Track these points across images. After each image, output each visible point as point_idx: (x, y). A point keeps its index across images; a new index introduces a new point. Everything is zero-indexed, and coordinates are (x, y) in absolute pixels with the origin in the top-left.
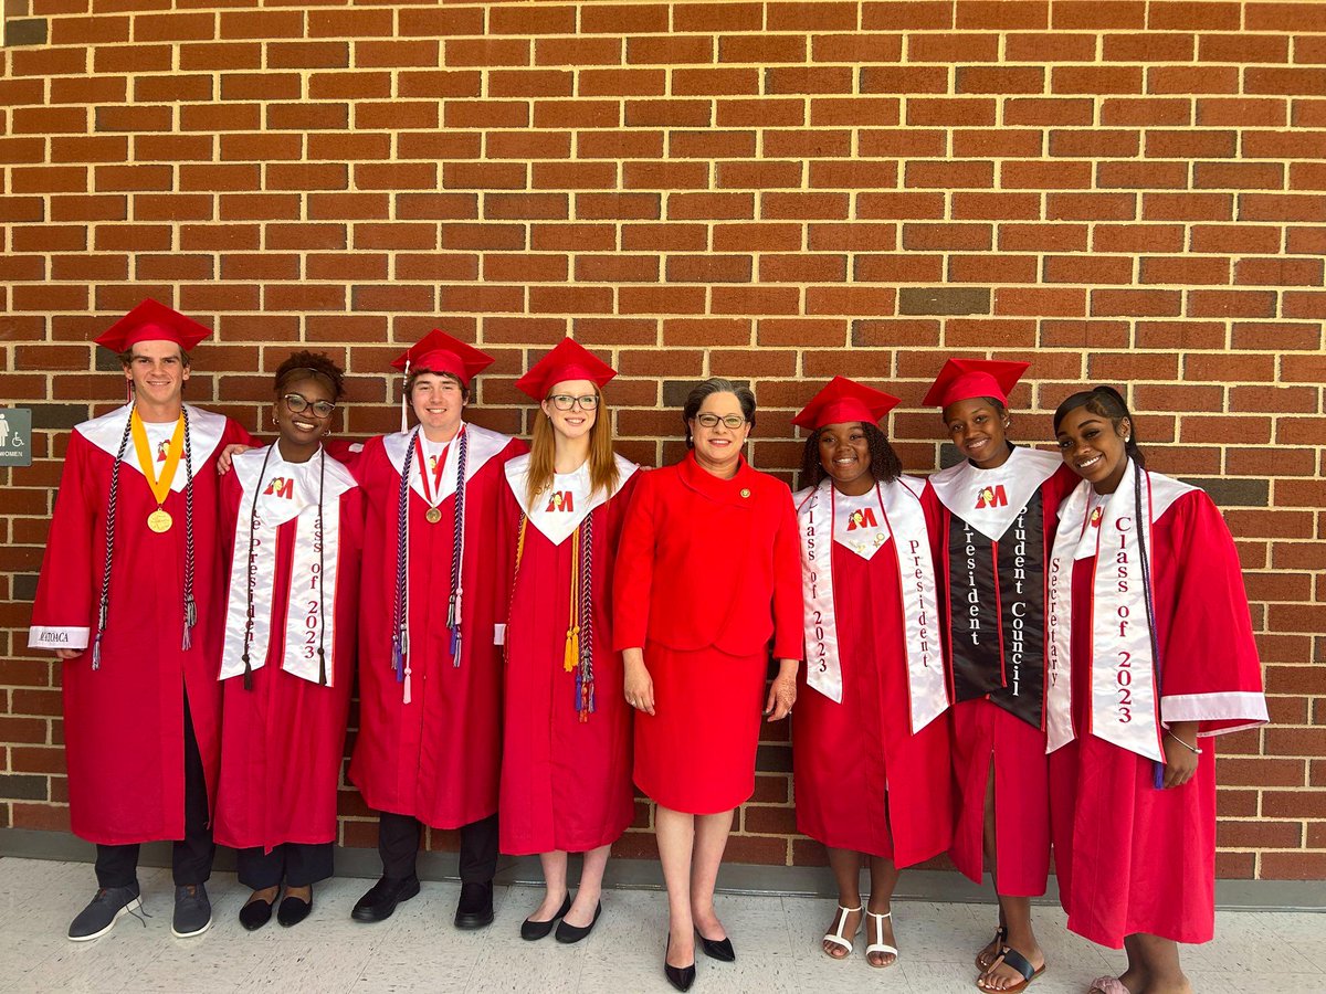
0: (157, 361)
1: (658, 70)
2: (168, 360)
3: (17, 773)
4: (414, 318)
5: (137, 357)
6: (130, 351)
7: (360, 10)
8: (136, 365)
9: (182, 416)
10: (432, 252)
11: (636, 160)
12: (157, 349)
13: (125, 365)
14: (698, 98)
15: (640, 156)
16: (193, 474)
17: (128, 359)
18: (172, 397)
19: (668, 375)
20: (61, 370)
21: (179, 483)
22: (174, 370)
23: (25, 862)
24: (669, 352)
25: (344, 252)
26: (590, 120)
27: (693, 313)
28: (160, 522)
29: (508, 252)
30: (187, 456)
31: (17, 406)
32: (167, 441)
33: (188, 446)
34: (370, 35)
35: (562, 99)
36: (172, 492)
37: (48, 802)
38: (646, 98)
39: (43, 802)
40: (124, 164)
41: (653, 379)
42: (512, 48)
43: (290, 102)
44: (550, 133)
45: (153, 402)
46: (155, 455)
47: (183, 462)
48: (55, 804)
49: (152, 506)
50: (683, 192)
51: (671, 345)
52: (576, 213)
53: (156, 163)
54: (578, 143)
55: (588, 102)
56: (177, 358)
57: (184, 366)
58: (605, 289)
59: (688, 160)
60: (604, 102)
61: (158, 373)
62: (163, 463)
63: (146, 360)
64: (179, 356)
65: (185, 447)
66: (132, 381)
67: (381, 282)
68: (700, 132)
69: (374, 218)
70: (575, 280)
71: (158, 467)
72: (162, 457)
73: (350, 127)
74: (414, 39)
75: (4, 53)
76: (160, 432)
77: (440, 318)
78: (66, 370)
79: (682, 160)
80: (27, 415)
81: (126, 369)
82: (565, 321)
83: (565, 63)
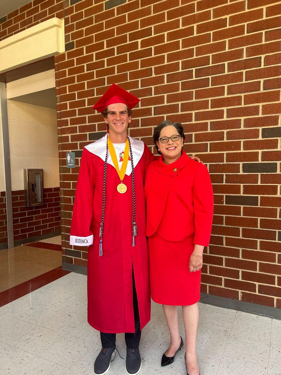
0: (118, 113)
1: (260, 9)
2: (122, 113)
3: (75, 250)
4: (173, 115)
5: (109, 112)
6: (107, 109)
7: (155, 15)
8: (109, 116)
9: (127, 140)
10: (178, 92)
11: (251, 45)
12: (117, 107)
13: (105, 117)
14: (277, 16)
15: (253, 43)
16: (134, 167)
17: (105, 113)
18: (124, 131)
19: (264, 126)
20: (81, 141)
21: (129, 171)
22: (125, 116)
23: (76, 274)
24: (264, 117)
25: (151, 96)
26: (233, 34)
27: (275, 101)
28: (122, 189)
29: (203, 88)
30: (131, 159)
31: (72, 152)
32: (123, 152)
33: (131, 154)
34: (158, 22)
35: (223, 29)
36: (126, 175)
37: (81, 258)
38: (255, 21)
39: (80, 258)
40: (93, 79)
41: (258, 128)
42: (204, 14)
43: (135, 51)
44: (219, 42)
45: (117, 133)
46: (119, 159)
47: (130, 162)
48: (83, 259)
49: (118, 182)
50: (270, 54)
51: (265, 114)
52: (228, 70)
53: (101, 78)
54: (229, 44)
55: (233, 28)
56: (126, 111)
57: (129, 116)
58: (239, 96)
59: (273, 41)
60: (238, 26)
61: (118, 119)
62: (122, 162)
63: (113, 113)
64: (127, 111)
65: (130, 154)
66: (108, 124)
67: (162, 105)
68: (278, 29)
69: (160, 84)
70: (228, 95)
71: (120, 164)
72: (121, 160)
73: (153, 55)
74: (172, 20)
75: (65, 53)
76: (120, 148)
77: (181, 114)
78: (82, 141)
79: (270, 42)
80: (74, 154)
81: (105, 119)
82: (224, 110)
83: (224, 15)
